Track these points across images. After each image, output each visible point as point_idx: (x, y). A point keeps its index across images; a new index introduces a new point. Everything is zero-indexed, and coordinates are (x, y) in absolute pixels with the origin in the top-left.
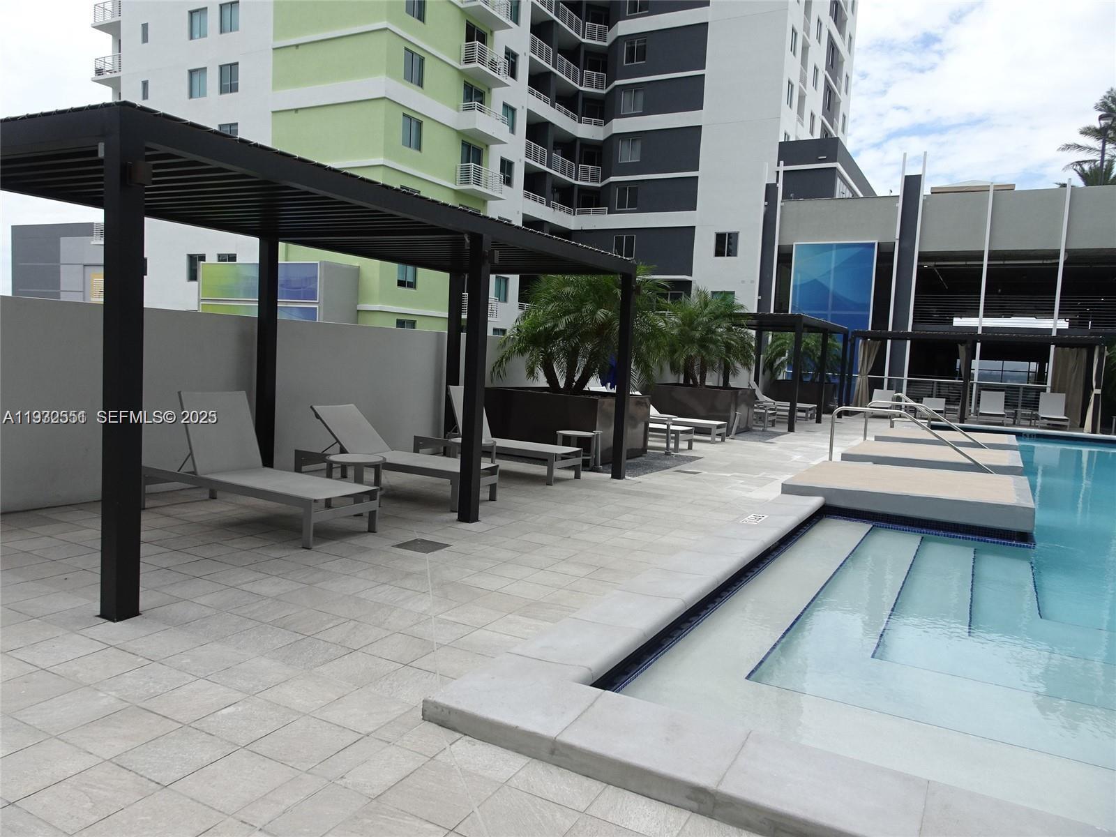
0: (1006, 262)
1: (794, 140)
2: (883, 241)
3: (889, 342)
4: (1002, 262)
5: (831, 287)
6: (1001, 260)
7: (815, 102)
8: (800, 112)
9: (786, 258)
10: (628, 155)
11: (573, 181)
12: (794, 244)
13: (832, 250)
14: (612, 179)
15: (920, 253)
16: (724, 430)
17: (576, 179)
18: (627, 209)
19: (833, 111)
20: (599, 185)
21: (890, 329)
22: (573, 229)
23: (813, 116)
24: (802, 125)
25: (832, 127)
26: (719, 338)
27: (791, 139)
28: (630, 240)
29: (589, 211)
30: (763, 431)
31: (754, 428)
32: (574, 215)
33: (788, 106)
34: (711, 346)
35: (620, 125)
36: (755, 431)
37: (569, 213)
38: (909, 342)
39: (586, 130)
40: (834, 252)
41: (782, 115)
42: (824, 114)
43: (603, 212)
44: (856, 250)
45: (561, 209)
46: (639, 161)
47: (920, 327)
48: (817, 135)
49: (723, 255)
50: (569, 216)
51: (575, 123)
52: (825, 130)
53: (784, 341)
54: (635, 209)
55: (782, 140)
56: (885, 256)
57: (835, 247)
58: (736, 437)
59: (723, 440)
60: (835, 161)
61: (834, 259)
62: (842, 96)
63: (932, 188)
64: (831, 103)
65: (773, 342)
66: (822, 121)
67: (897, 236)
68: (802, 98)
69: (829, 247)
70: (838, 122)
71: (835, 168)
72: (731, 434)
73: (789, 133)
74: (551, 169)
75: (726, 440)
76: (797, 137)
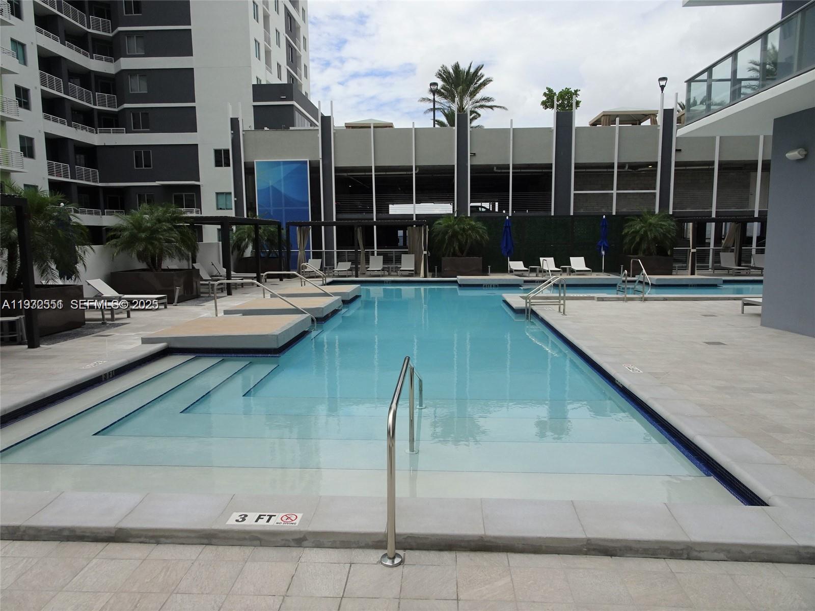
0: (387, 173)
1: (265, 83)
2: (313, 159)
3: (323, 227)
4: (385, 173)
5: (283, 191)
6: (384, 172)
7: (280, 55)
8: (268, 62)
9: (250, 170)
10: (138, 86)
11: (92, 106)
12: (255, 161)
13: (280, 165)
14: (126, 106)
15: (335, 168)
16: (165, 301)
17: (95, 104)
18: (142, 130)
19: (296, 62)
20: (116, 110)
21: (323, 220)
22: (96, 144)
23: (279, 66)
24: (271, 73)
25: (297, 74)
26: (161, 237)
27: (263, 83)
28: (147, 154)
29: (110, 130)
30: (209, 297)
31: (202, 295)
32: (97, 133)
33: (257, 59)
34: (156, 242)
35: (127, 63)
36: (202, 297)
37: (91, 131)
38: (335, 227)
39: (97, 65)
40: (282, 167)
41: (252, 66)
42: (288, 64)
43: (122, 132)
44: (295, 166)
45: (83, 129)
46: (146, 92)
47: (341, 216)
48: (284, 80)
49: (221, 166)
50: (92, 134)
51: (88, 59)
52: (290, 76)
53: (243, 230)
54: (148, 130)
55: (255, 83)
56: (314, 169)
57: (282, 163)
58: (178, 304)
59: (166, 307)
60: (292, 100)
61: (282, 172)
62: (302, 52)
63: (345, 123)
64: (293, 58)
65: (236, 231)
66: (287, 69)
67: (321, 157)
68: (268, 53)
69: (278, 163)
70: (301, 71)
71: (293, 105)
72: (174, 302)
73: (260, 77)
74: (69, 96)
75: (168, 307)
76: (267, 81)
